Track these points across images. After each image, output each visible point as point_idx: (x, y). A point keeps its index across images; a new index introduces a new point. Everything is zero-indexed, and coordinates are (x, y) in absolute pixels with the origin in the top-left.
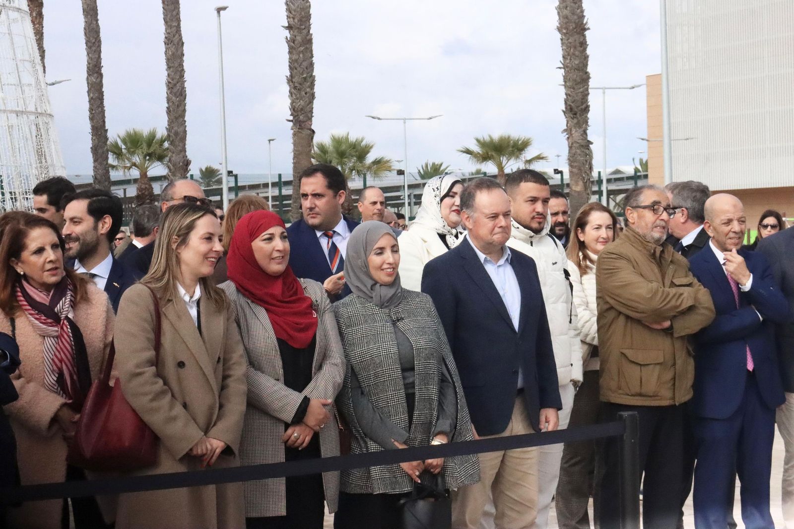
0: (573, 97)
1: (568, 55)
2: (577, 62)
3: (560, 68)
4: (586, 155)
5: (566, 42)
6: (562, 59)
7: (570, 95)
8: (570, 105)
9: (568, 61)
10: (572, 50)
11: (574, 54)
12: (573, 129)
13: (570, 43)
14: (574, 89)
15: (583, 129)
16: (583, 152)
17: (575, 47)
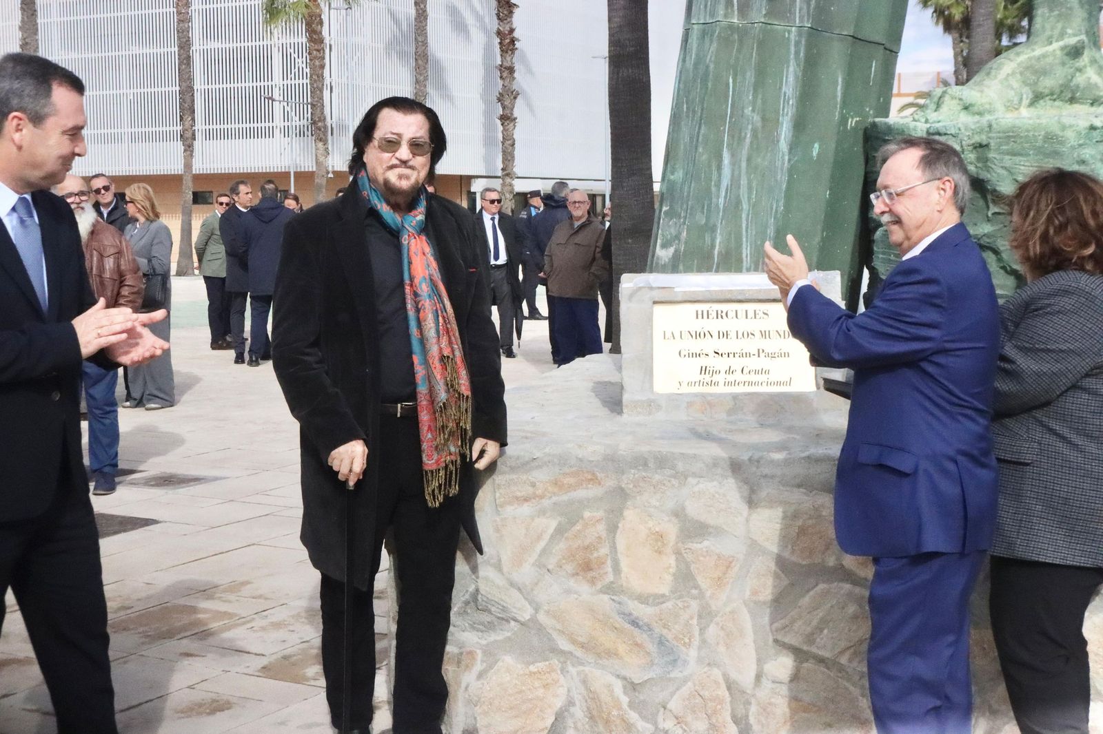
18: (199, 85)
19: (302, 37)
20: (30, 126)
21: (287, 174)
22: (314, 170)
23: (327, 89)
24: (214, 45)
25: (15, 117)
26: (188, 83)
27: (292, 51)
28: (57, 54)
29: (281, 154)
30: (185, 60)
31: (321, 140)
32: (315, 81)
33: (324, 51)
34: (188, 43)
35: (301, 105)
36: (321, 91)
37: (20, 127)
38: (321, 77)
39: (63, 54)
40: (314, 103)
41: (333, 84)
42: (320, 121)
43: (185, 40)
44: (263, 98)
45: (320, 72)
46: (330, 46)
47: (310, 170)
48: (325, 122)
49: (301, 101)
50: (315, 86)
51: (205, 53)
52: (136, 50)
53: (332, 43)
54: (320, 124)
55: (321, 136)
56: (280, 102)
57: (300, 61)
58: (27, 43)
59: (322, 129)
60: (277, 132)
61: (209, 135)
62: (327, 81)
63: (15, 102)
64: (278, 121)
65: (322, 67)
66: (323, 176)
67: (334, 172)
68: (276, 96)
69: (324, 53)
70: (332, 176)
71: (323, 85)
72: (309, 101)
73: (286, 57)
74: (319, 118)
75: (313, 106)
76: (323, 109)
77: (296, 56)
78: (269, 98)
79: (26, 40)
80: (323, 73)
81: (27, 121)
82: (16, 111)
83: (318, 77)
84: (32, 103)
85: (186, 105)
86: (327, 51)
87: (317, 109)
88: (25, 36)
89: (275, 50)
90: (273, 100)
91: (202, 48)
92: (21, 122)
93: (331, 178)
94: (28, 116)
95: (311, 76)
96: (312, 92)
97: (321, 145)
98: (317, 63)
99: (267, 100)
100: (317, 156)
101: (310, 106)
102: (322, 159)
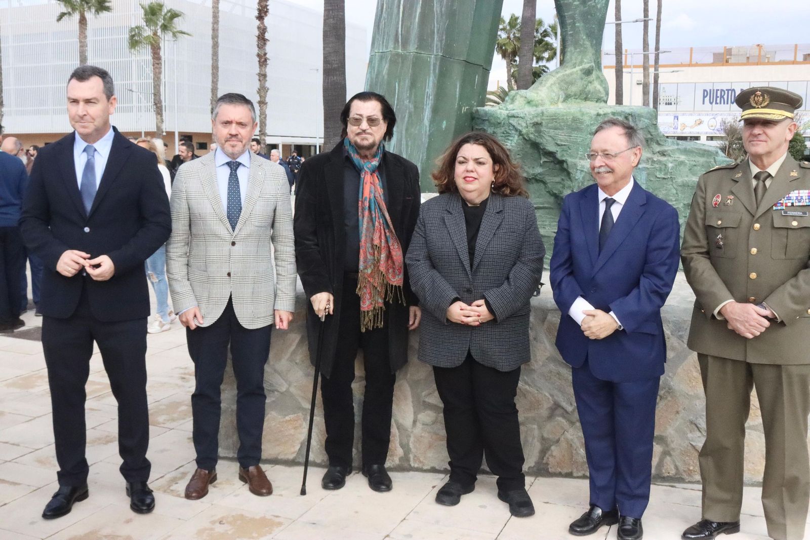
19: (149, 56)
21: (140, 133)
22: (155, 130)
23: (162, 85)
24: (100, 60)
27: (143, 64)
29: (137, 122)
31: (159, 114)
32: (156, 81)
34: (85, 59)
35: (148, 94)
36: (159, 86)
38: (159, 78)
40: (156, 93)
41: (166, 82)
42: (159, 103)
43: (84, 57)
44: (127, 90)
45: (159, 76)
46: (165, 61)
47: (153, 130)
48: (161, 104)
49: (148, 92)
50: (156, 83)
54: (159, 105)
55: (159, 111)
56: (136, 92)
57: (148, 69)
59: (160, 108)
60: (135, 109)
62: (163, 81)
64: (135, 104)
65: (160, 73)
67: (166, 132)
68: (134, 89)
69: (161, 65)
70: (165, 134)
71: (160, 83)
72: (153, 91)
73: (140, 67)
74: (158, 101)
75: (155, 95)
76: (160, 96)
77: (145, 67)
78: (130, 90)
86: (163, 64)
87: (157, 96)
89: (134, 63)
90: (132, 91)
95: (154, 78)
96: (154, 87)
97: (159, 116)
98: (157, 70)
99: (129, 91)
100: (157, 123)
101: (153, 95)
102: (159, 125)
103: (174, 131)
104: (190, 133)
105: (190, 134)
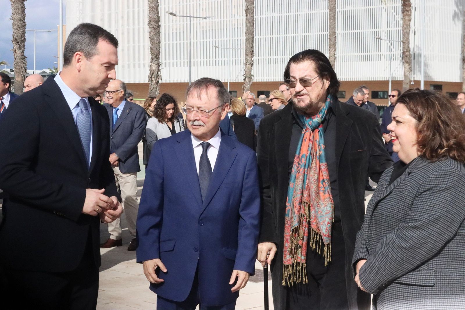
0: (17, 34)
1: (15, 13)
2: (19, 17)
3: (11, 19)
4: (24, 63)
5: (14, 6)
6: (12, 14)
7: (15, 33)
8: (16, 38)
9: (15, 16)
10: (17, 11)
11: (18, 13)
12: (17, 50)
13: (16, 7)
14: (18, 30)
15: (22, 50)
16: (22, 61)
17: (19, 9)
18: (339, 31)
19: (399, 3)
20: (85, 59)
21: (387, 82)
22: (403, 79)
23: (412, 33)
24: (350, 8)
25: (77, 54)
26: (333, 30)
27: (393, 11)
28: (265, 14)
29: (384, 70)
30: (333, 18)
31: (407, 62)
32: (405, 28)
33: (411, 11)
34: (334, 7)
35: (397, 42)
36: (408, 34)
37: (80, 60)
38: (409, 26)
39: (268, 14)
40: (405, 41)
41: (416, 30)
42: (407, 51)
43: (333, 6)
44: (375, 38)
45: (408, 23)
46: (415, 8)
47: (401, 80)
48: (410, 52)
49: (397, 40)
50: (405, 31)
51: (345, 13)
52: (307, 11)
53: (416, 6)
54: (407, 53)
55: (408, 60)
56: (385, 40)
57: (397, 16)
58: (248, 9)
59: (408, 56)
60: (383, 57)
61: (344, 59)
62: (412, 28)
63: (78, 46)
64: (384, 51)
65: (410, 20)
66: (407, 83)
67: (415, 81)
68: (383, 37)
69: (411, 12)
70: (413, 83)
71: (410, 31)
72: (402, 39)
73: (389, 14)
74: (407, 50)
75: (404, 43)
76: (409, 44)
77: (395, 14)
78: (379, 38)
79: (248, 7)
80: (410, 24)
81: (84, 57)
82: (79, 51)
83: (407, 26)
84: (86, 47)
85: (332, 43)
86: (413, 11)
87: (405, 45)
88: (247, 5)
89: (383, 11)
90: (381, 40)
91: (342, 10)
92: (81, 57)
93: (412, 84)
94: (84, 54)
95: (403, 26)
96: (403, 35)
97: (407, 65)
98: (407, 18)
99: (377, 40)
100: (404, 72)
101: (402, 43)
102: (407, 73)
103: (420, 80)
104: (440, 82)
105: (440, 84)
